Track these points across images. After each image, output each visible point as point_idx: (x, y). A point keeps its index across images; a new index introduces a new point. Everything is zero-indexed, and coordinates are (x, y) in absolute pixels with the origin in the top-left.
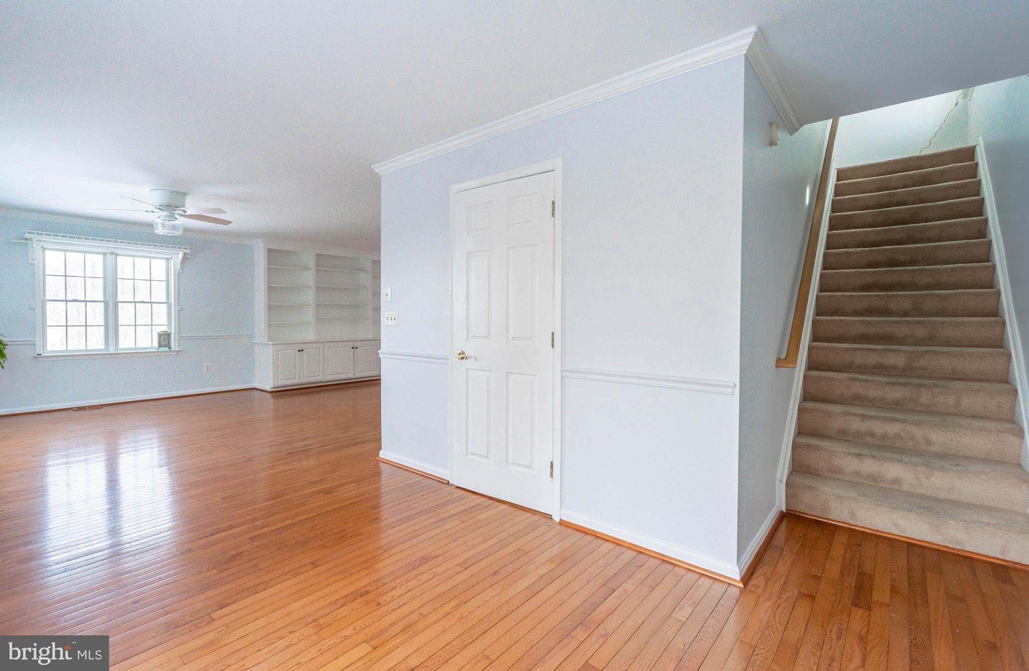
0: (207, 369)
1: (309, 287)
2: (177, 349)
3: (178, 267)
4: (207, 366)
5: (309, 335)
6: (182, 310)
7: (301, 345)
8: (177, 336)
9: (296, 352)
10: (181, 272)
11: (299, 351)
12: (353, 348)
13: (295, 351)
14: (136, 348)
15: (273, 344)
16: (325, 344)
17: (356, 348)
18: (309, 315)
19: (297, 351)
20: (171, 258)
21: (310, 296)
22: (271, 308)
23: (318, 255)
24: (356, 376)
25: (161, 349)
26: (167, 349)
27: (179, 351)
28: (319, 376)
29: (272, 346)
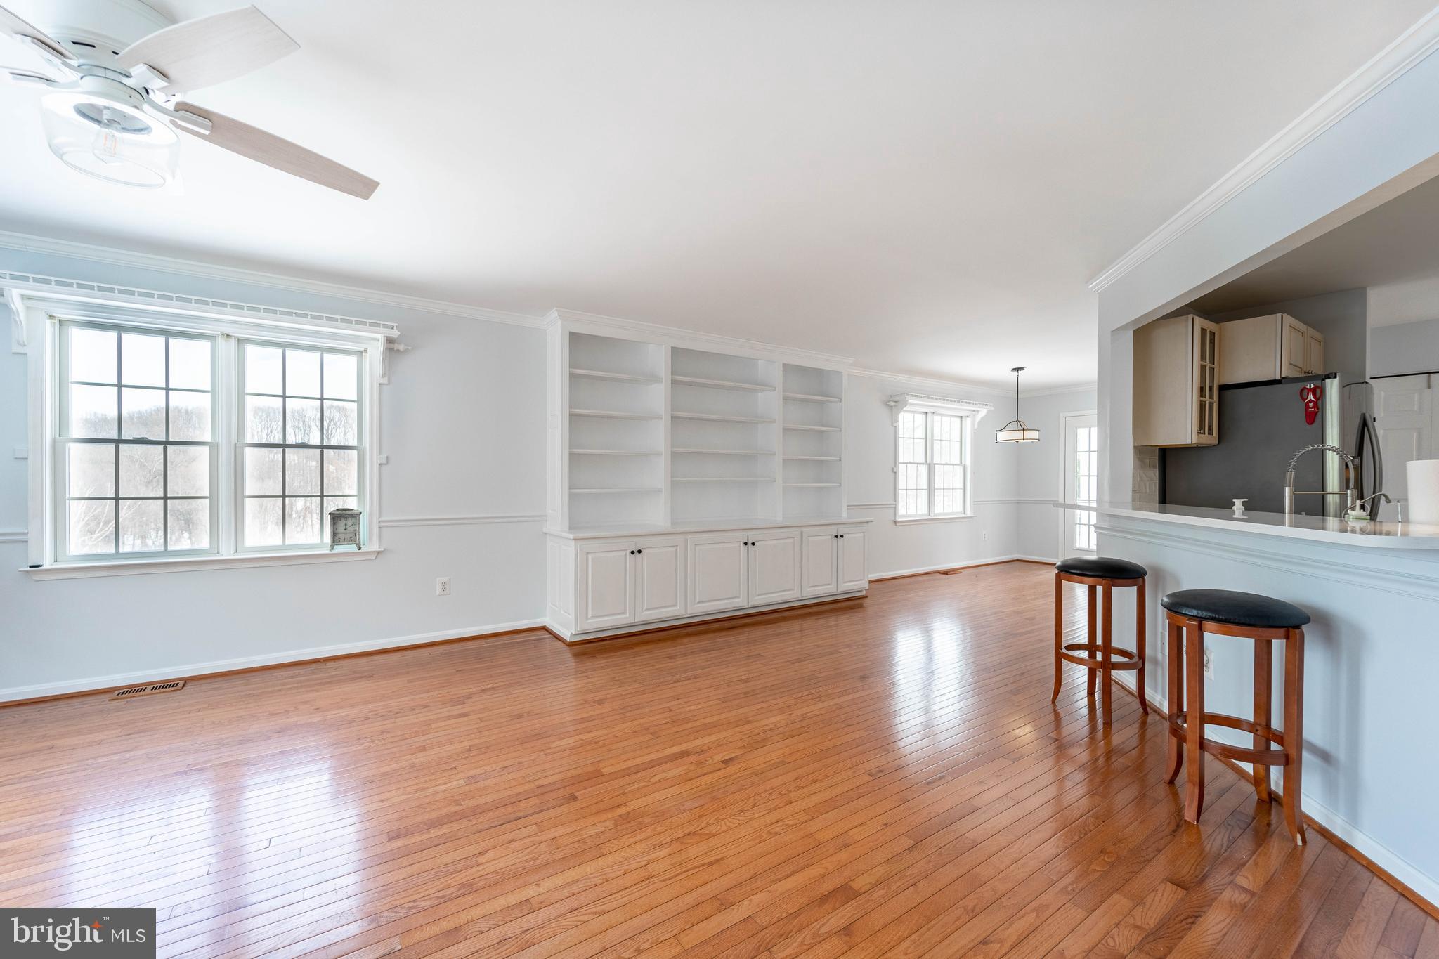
0: (444, 589)
1: (659, 418)
2: (375, 547)
3: (378, 369)
4: (444, 584)
5: (656, 515)
6: (387, 463)
7: (637, 539)
8: (375, 520)
9: (626, 555)
10: (385, 381)
11: (633, 553)
12: (746, 544)
13: (623, 553)
14: (284, 547)
15: (575, 539)
16: (689, 537)
17: (753, 544)
18: (658, 474)
19: (628, 552)
20: (366, 351)
21: (658, 437)
22: (575, 460)
23: (675, 351)
24: (752, 604)
25: (340, 549)
26: (353, 548)
27: (379, 552)
28: (675, 605)
29: (573, 543)
